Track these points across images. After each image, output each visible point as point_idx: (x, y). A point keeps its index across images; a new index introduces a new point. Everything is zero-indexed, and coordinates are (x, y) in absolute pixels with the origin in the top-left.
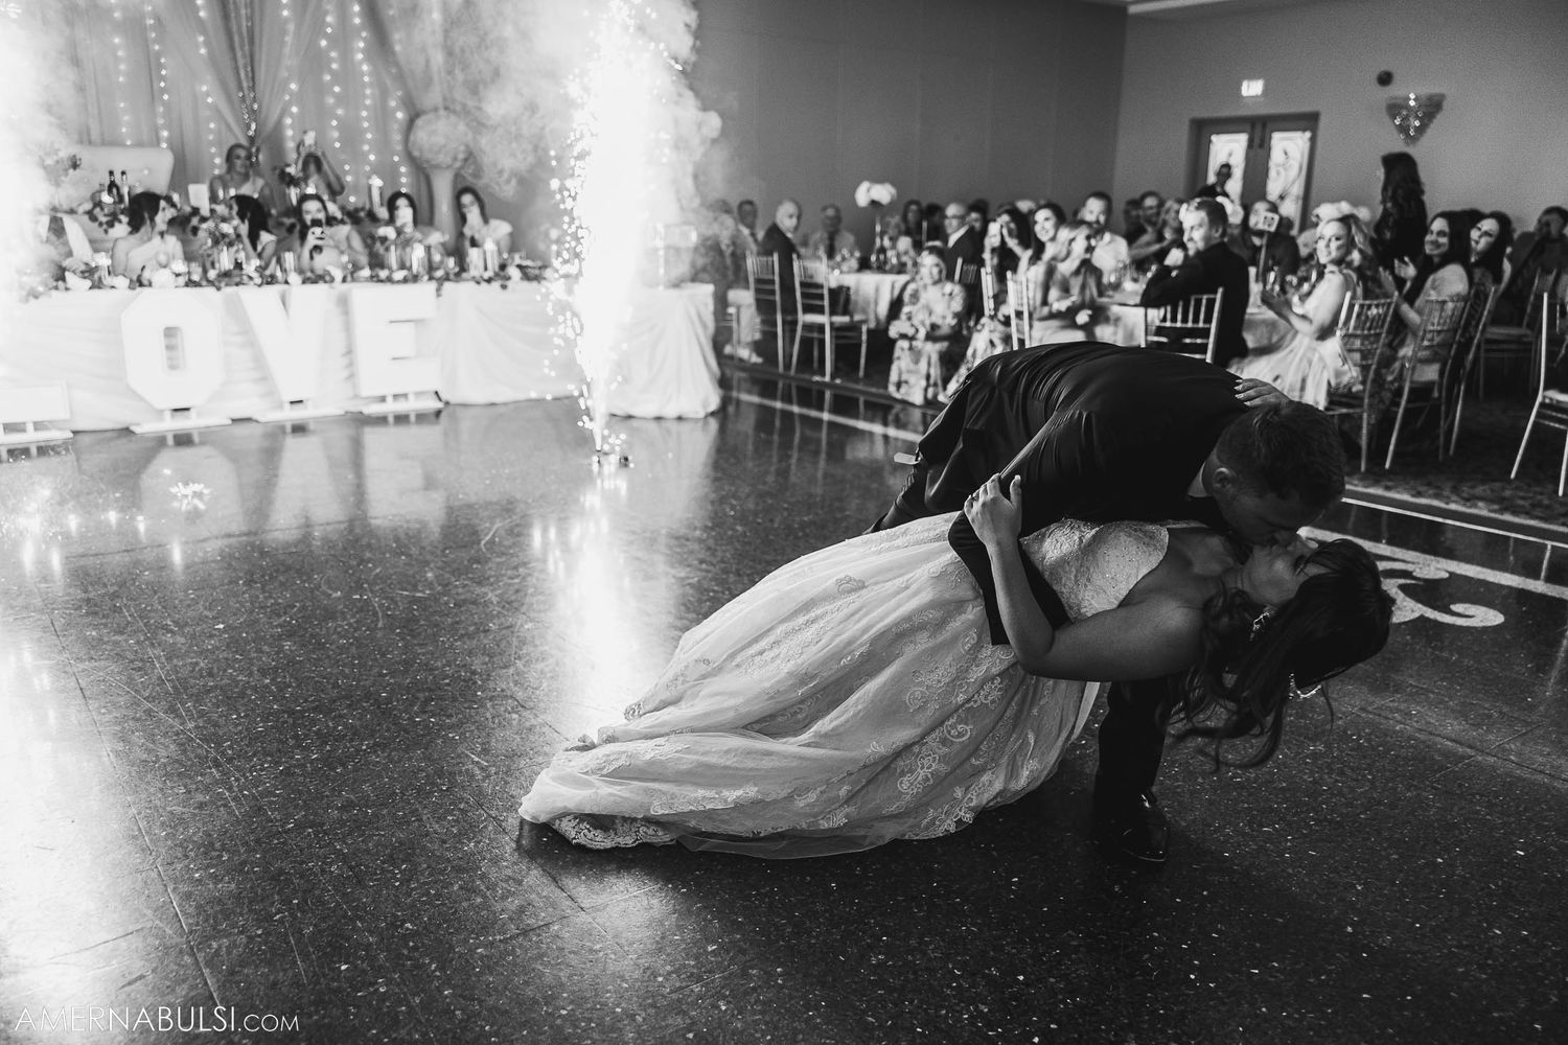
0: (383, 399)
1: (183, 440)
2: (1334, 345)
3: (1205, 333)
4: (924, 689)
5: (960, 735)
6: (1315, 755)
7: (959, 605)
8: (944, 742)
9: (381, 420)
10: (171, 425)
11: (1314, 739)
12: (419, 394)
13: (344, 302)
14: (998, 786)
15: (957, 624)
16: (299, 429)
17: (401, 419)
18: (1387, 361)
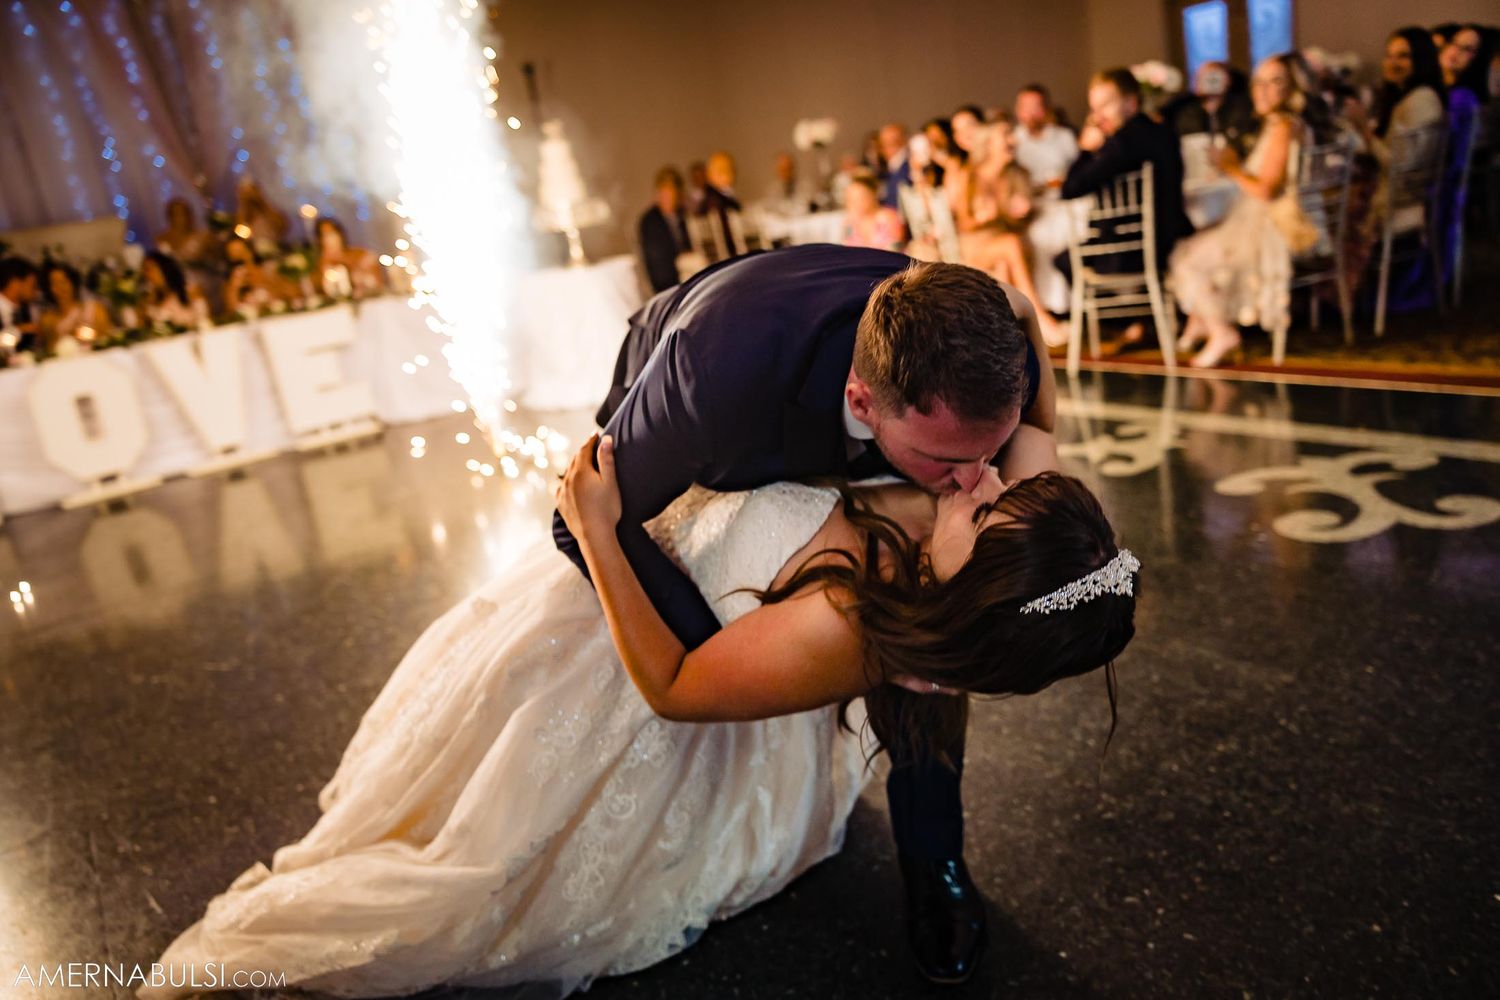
0: (316, 432)
1: (117, 506)
2: (1287, 206)
3: (1138, 218)
4: (552, 752)
5: (624, 810)
6: (1224, 760)
7: (586, 627)
8: (608, 822)
9: (318, 454)
10: (100, 494)
11: (1222, 734)
12: (357, 421)
13: (258, 341)
14: (734, 871)
15: (586, 653)
16: (237, 475)
17: (342, 449)
18: (1358, 214)
